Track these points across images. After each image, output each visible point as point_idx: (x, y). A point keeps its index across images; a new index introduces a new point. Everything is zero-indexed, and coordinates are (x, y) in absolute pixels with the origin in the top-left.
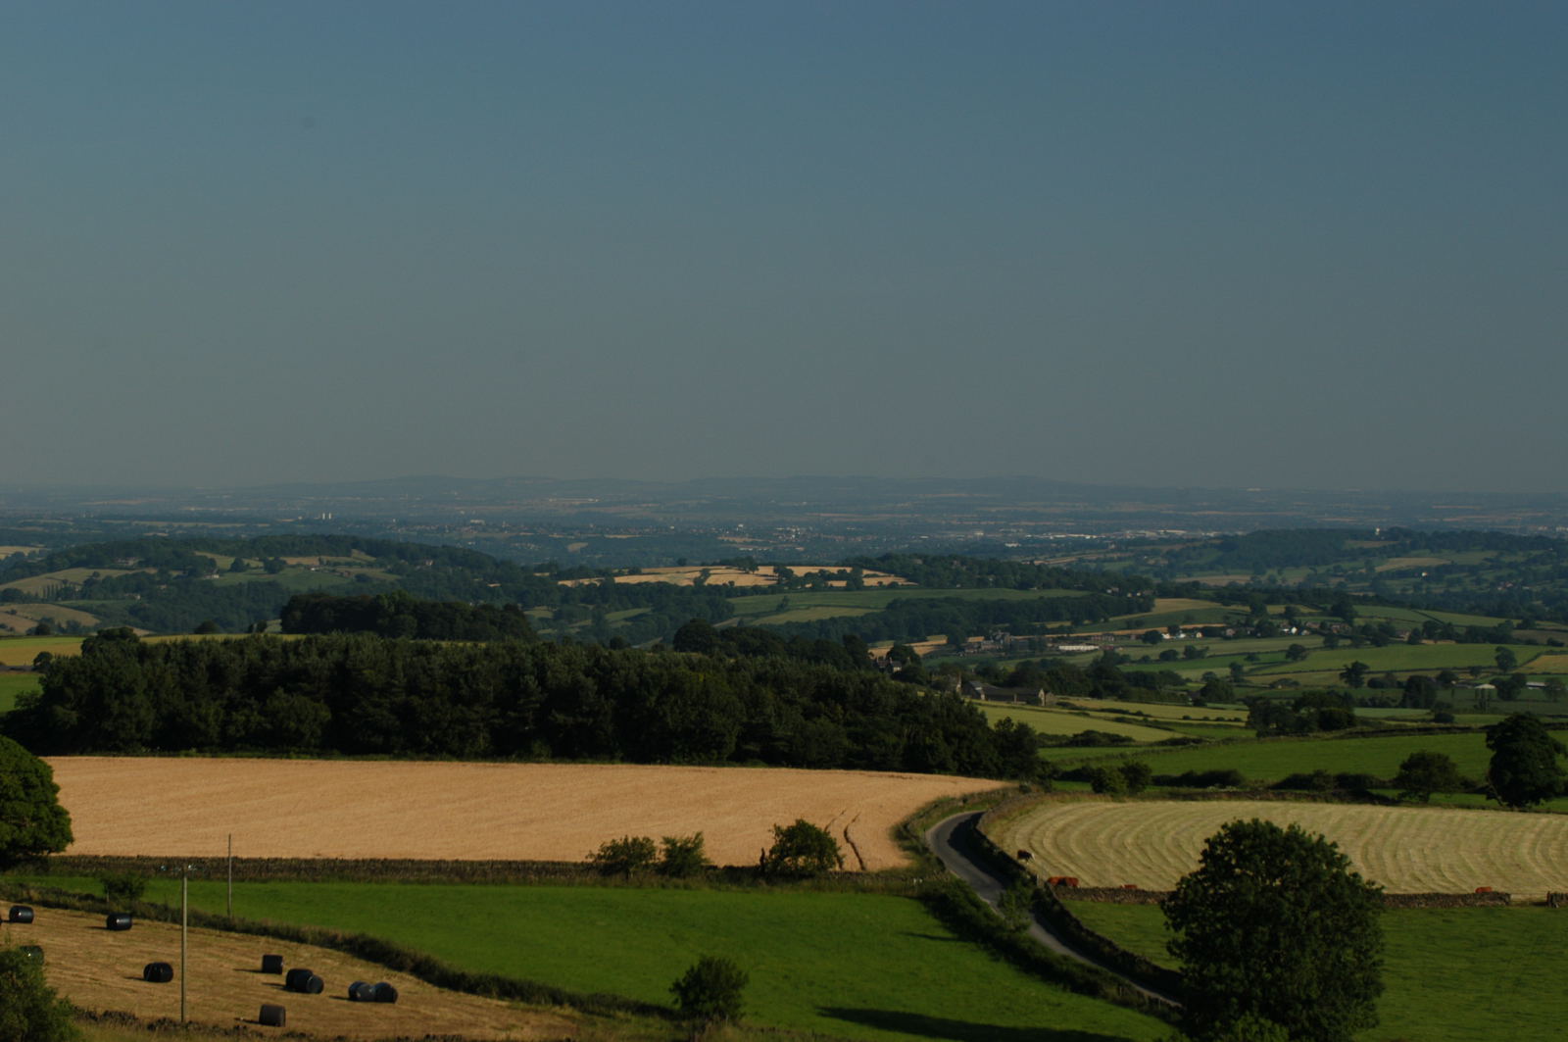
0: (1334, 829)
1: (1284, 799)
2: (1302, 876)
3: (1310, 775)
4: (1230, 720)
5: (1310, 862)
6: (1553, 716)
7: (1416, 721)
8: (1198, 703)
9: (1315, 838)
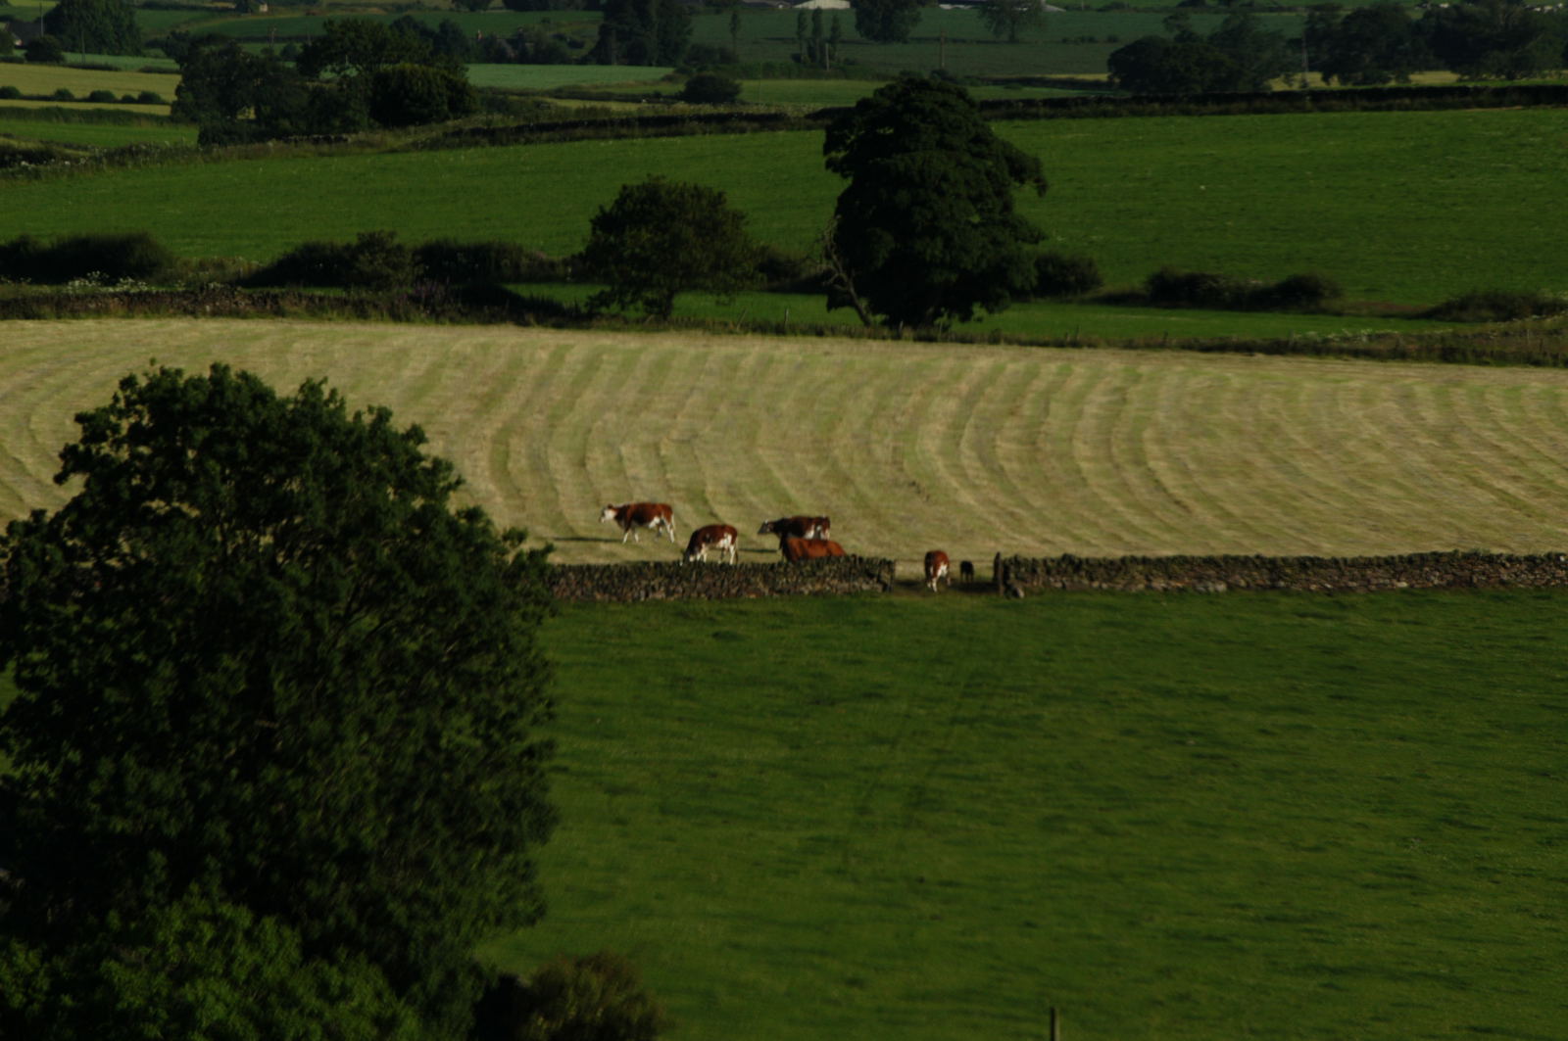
0: (417, 392)
1: (279, 313)
2: (331, 520)
3: (348, 247)
4: (128, 100)
5: (351, 482)
6: (1006, 83)
7: (635, 99)
8: (38, 53)
9: (367, 419)
